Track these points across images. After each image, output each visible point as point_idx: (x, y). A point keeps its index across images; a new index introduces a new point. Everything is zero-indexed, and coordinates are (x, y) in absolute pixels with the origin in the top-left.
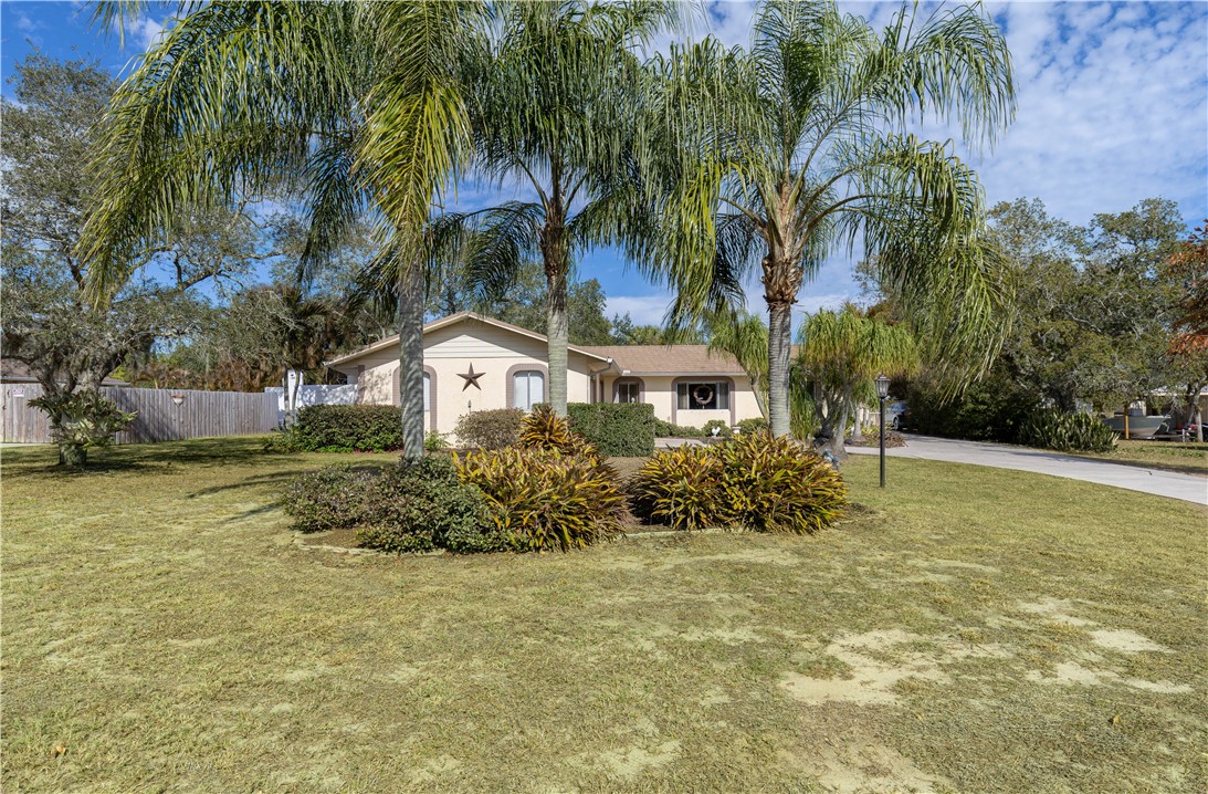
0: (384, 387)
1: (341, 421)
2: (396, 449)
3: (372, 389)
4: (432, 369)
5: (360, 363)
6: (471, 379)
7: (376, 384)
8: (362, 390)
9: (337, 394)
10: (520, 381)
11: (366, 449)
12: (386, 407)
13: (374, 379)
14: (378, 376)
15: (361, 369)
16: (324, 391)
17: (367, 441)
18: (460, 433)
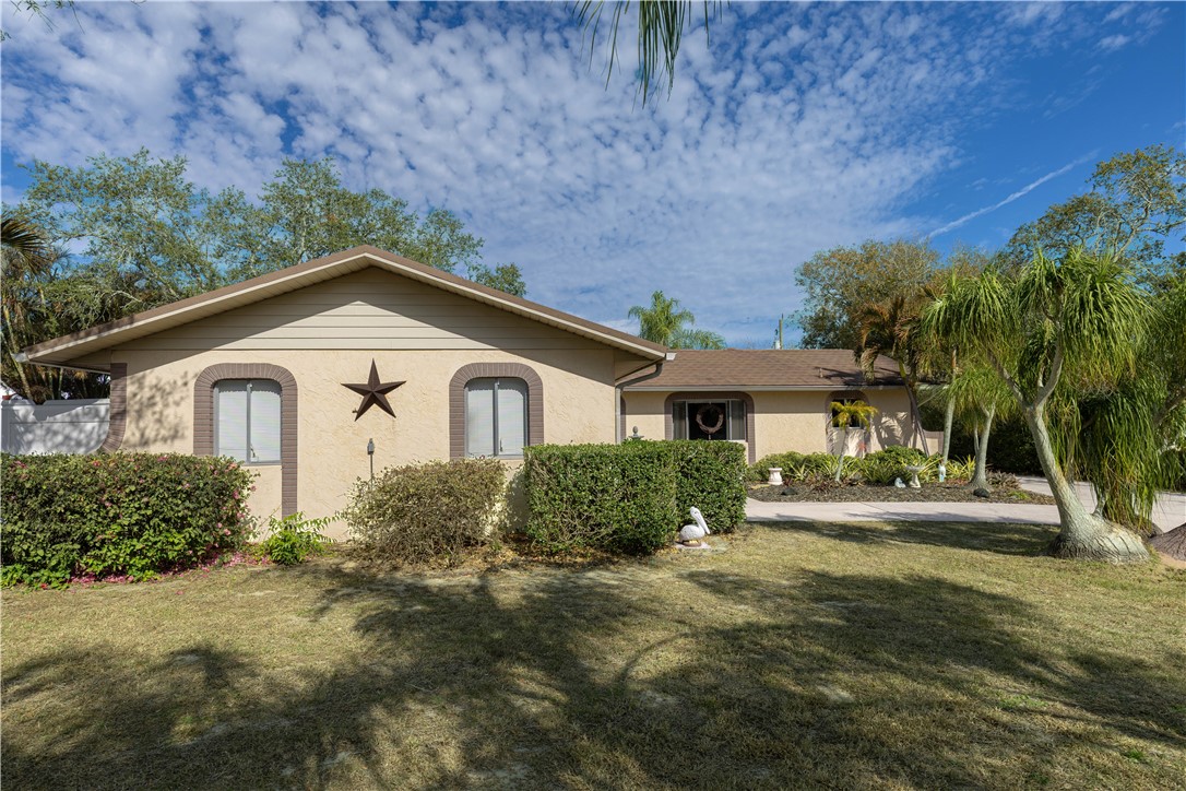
0: (170, 412)
1: (33, 503)
2: (193, 566)
3: (140, 414)
4: (285, 372)
5: (118, 359)
6: (374, 394)
7: (151, 403)
8: (119, 415)
9: (56, 427)
10: (478, 400)
11: (106, 573)
12: (173, 460)
13: (147, 393)
14: (157, 387)
15: (120, 371)
16: (24, 422)
17: (110, 552)
18: (357, 521)
